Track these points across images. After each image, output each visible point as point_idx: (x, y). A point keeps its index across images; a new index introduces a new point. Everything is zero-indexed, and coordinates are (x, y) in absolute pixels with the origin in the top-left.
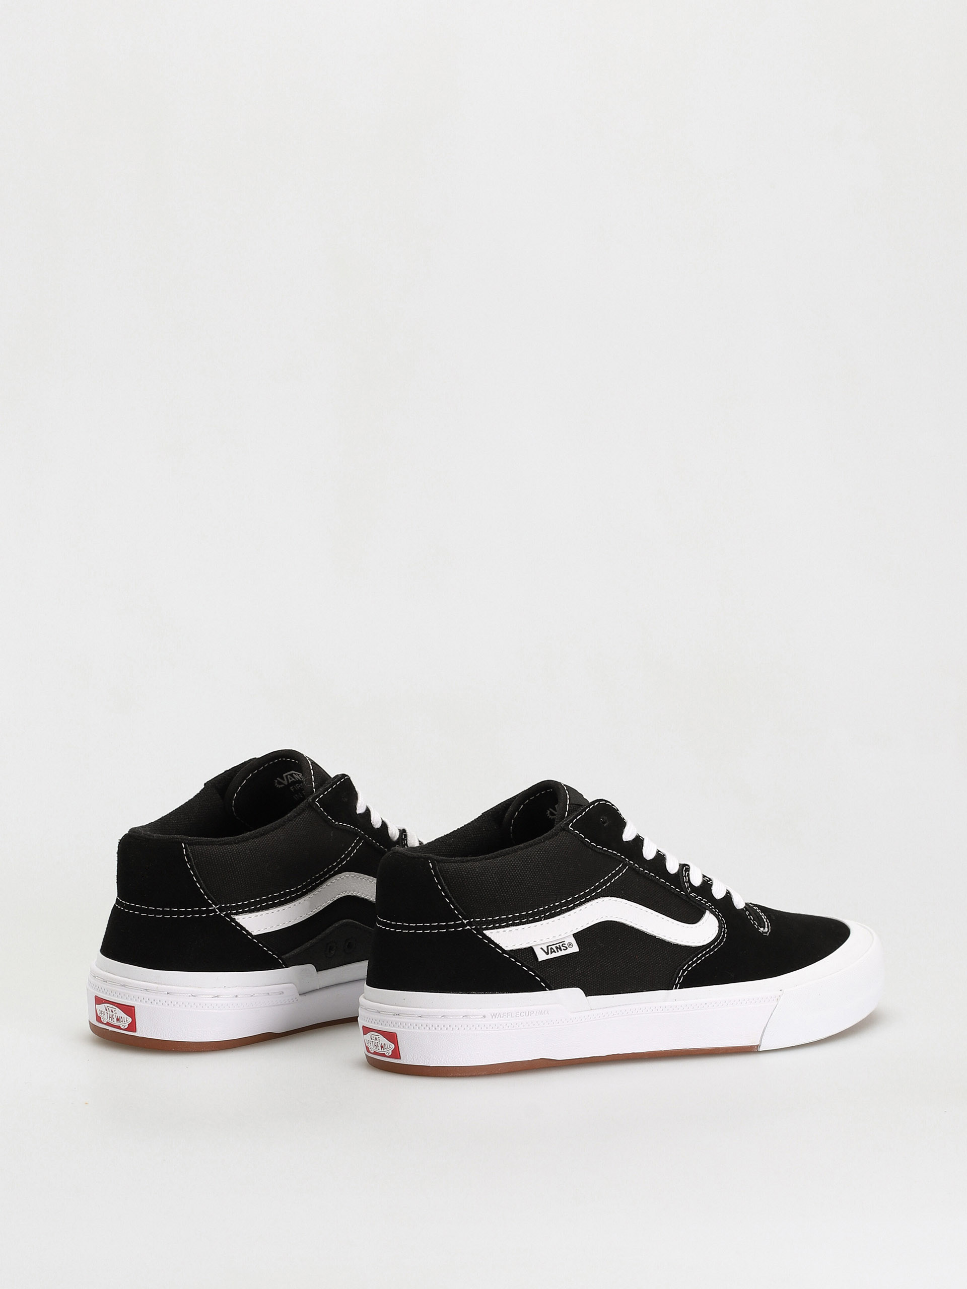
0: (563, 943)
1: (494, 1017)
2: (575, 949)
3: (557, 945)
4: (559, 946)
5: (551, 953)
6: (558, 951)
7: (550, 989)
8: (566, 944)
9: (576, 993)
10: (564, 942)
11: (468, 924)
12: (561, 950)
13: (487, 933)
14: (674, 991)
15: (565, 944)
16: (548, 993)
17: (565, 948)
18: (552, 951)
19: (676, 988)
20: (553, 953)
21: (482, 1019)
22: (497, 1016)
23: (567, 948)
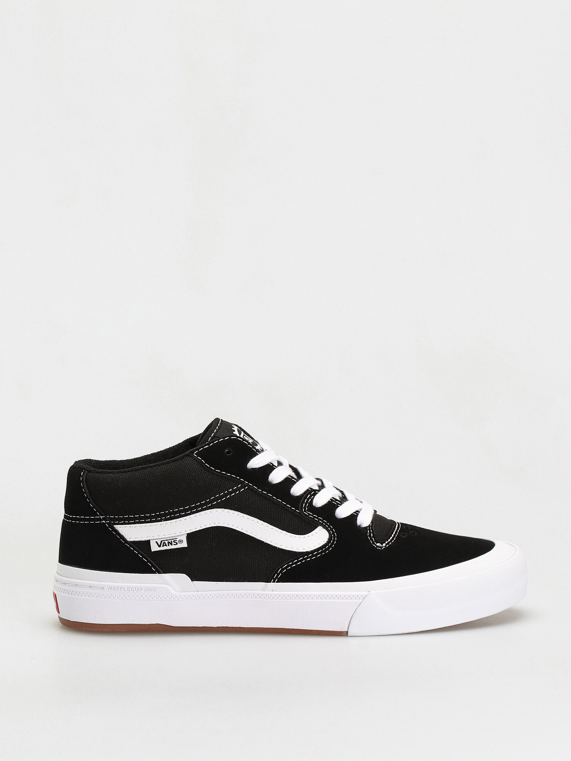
0: (175, 540)
1: (110, 589)
2: (185, 545)
3: (170, 541)
4: (171, 541)
5: (163, 546)
6: (169, 545)
7: (159, 573)
8: (178, 541)
9: (183, 578)
10: (177, 538)
11: (104, 519)
12: (172, 545)
13: (117, 527)
14: (271, 583)
15: (176, 541)
16: (157, 576)
17: (175, 544)
18: (164, 544)
19: (274, 582)
20: (165, 546)
21: (101, 590)
22: (112, 588)
23: (177, 544)
